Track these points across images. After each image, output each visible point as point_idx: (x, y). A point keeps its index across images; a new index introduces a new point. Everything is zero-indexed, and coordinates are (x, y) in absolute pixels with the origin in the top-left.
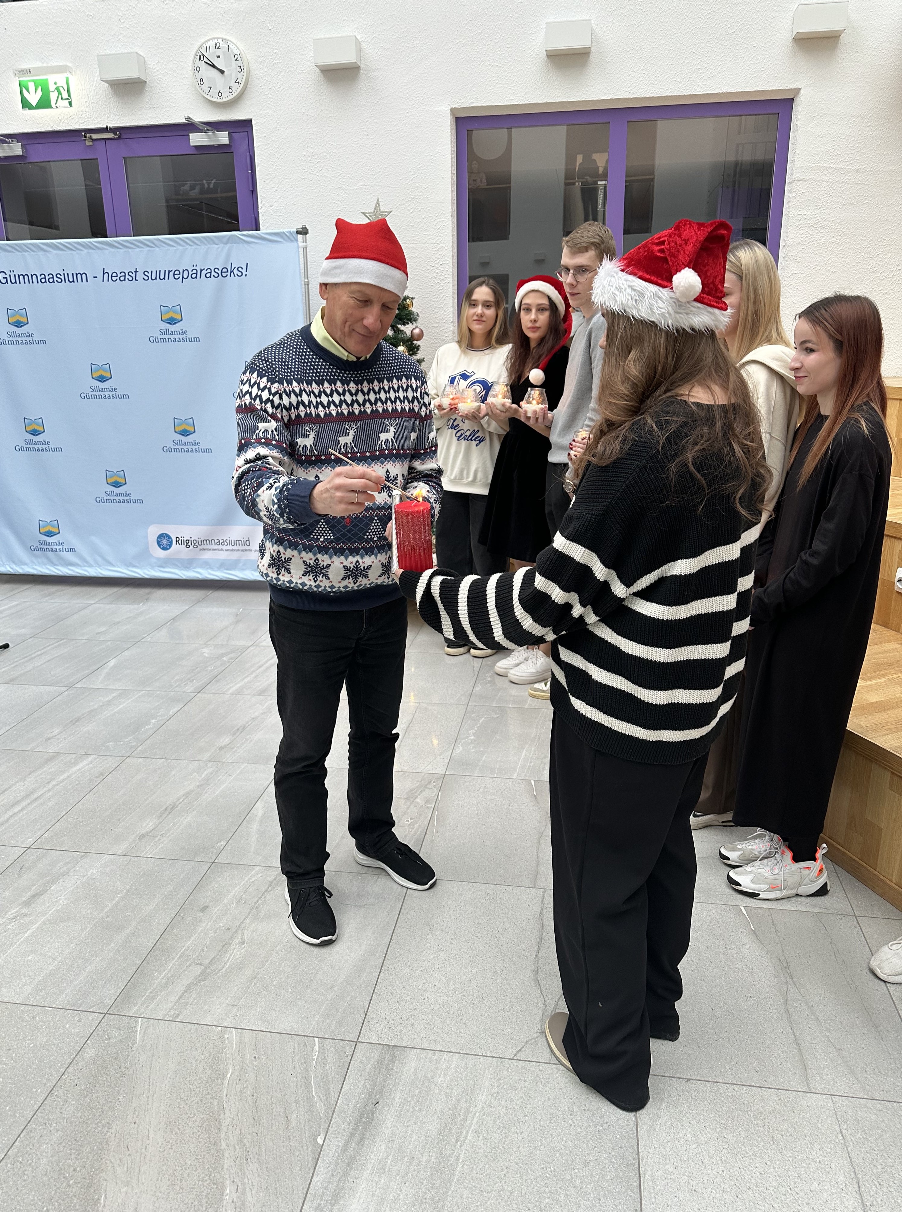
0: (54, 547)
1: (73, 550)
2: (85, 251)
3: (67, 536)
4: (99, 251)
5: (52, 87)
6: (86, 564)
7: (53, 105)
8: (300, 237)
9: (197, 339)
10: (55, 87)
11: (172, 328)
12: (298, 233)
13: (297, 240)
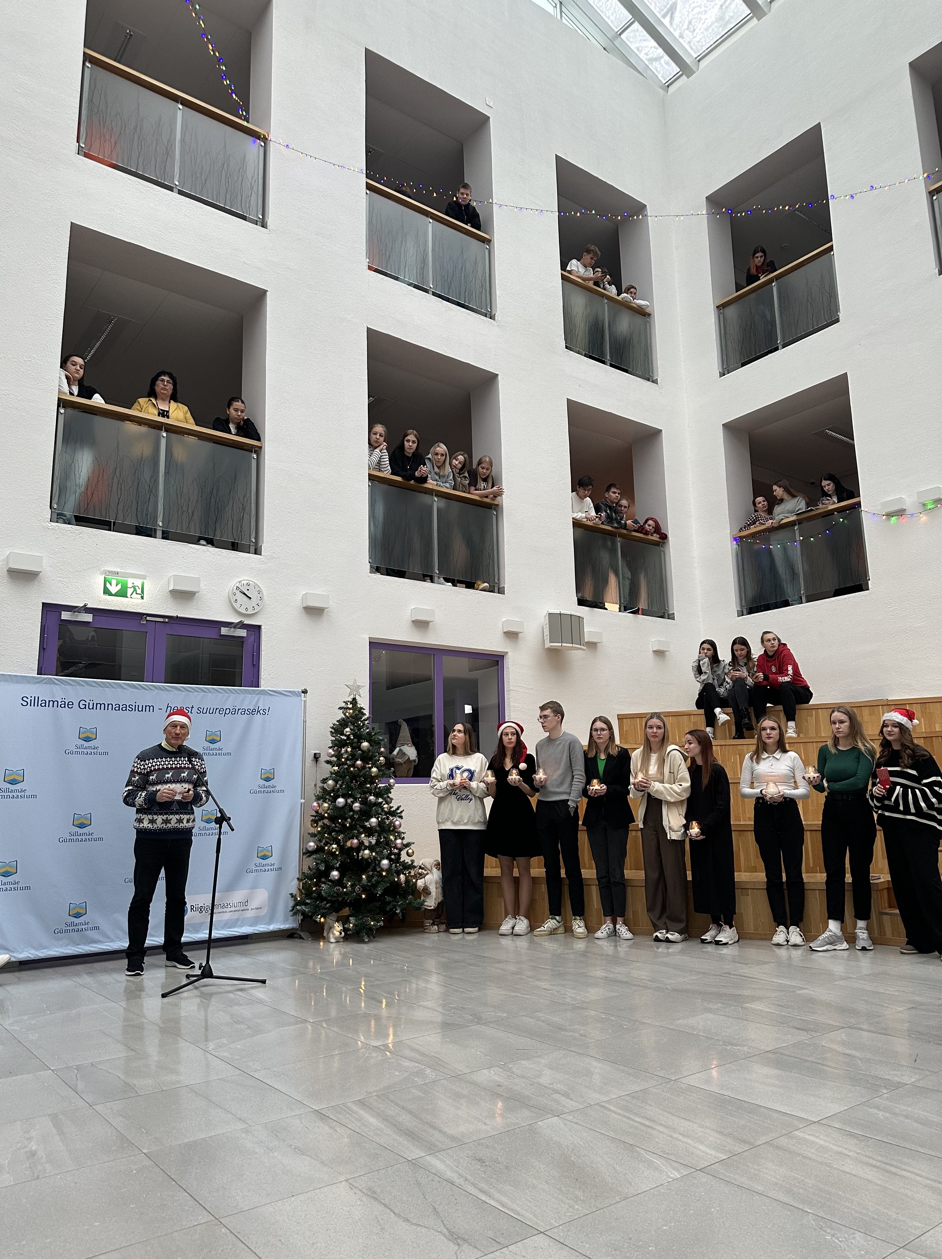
0: (80, 927)
1: (97, 928)
2: (156, 691)
3: (92, 916)
4: (167, 692)
5: (130, 585)
6: (107, 940)
7: (129, 595)
8: (303, 694)
9: (229, 754)
10: (132, 585)
11: (212, 746)
12: (303, 692)
13: (301, 696)
